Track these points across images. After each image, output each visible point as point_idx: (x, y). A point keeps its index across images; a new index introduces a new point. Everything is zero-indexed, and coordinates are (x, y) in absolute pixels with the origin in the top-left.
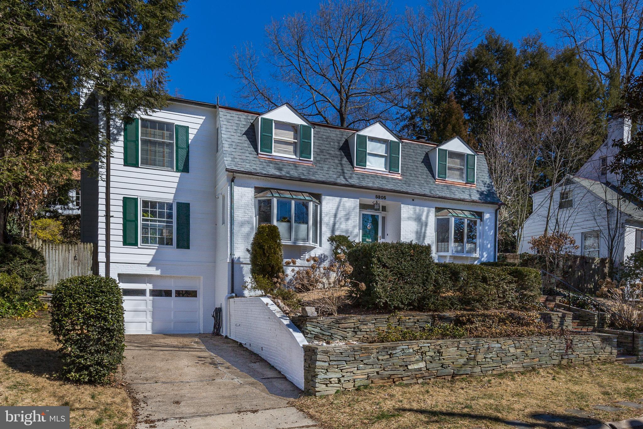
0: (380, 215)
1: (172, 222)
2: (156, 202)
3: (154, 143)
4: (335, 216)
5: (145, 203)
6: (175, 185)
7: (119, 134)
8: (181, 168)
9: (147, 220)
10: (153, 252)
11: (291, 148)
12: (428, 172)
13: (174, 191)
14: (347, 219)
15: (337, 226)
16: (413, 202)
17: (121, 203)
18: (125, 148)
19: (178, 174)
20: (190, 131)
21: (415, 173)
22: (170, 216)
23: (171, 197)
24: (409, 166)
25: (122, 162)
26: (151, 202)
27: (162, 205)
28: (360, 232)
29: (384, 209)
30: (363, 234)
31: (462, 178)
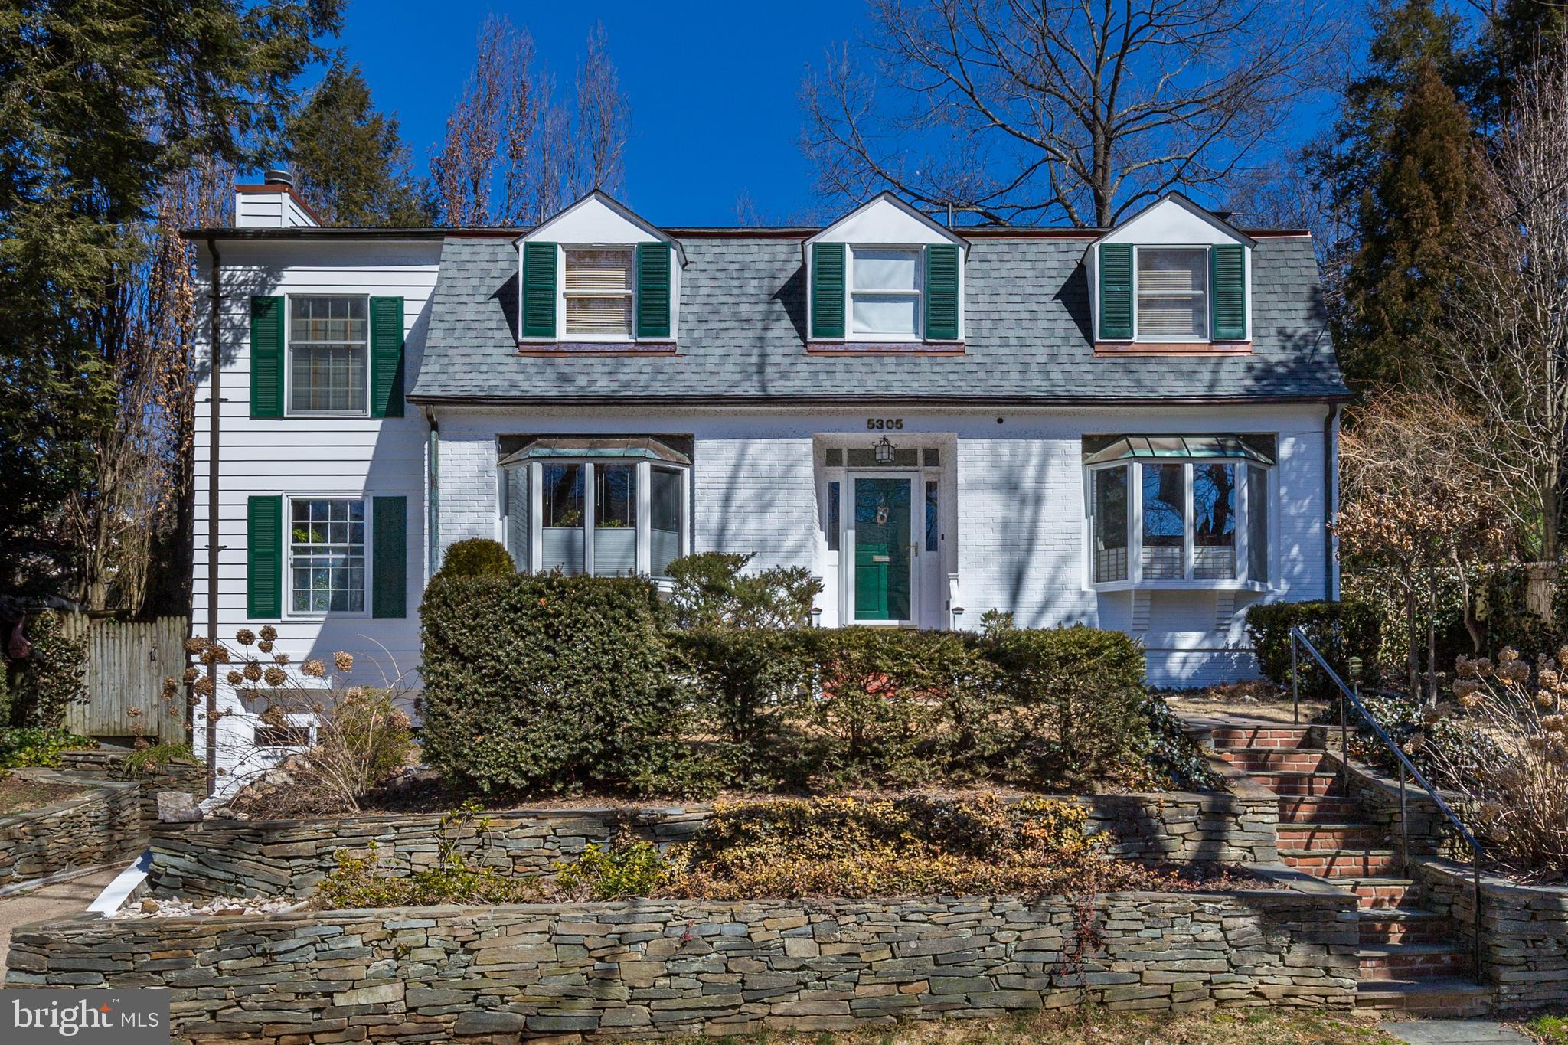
0: (917, 479)
1: (360, 551)
2: (325, 503)
3: (322, 353)
4: (727, 499)
5: (300, 508)
6: (369, 453)
7: (237, 343)
8: (383, 407)
9: (306, 550)
10: (315, 630)
11: (618, 314)
12: (1073, 324)
13: (365, 468)
14: (763, 510)
15: (732, 528)
16: (1000, 430)
17: (243, 513)
18: (254, 374)
19: (377, 424)
20: (408, 307)
21: (1022, 333)
22: (358, 535)
23: (360, 484)
24: (1005, 315)
25: (246, 409)
26: (315, 503)
27: (339, 507)
28: (849, 537)
29: (932, 457)
30: (860, 541)
31: (1199, 329)
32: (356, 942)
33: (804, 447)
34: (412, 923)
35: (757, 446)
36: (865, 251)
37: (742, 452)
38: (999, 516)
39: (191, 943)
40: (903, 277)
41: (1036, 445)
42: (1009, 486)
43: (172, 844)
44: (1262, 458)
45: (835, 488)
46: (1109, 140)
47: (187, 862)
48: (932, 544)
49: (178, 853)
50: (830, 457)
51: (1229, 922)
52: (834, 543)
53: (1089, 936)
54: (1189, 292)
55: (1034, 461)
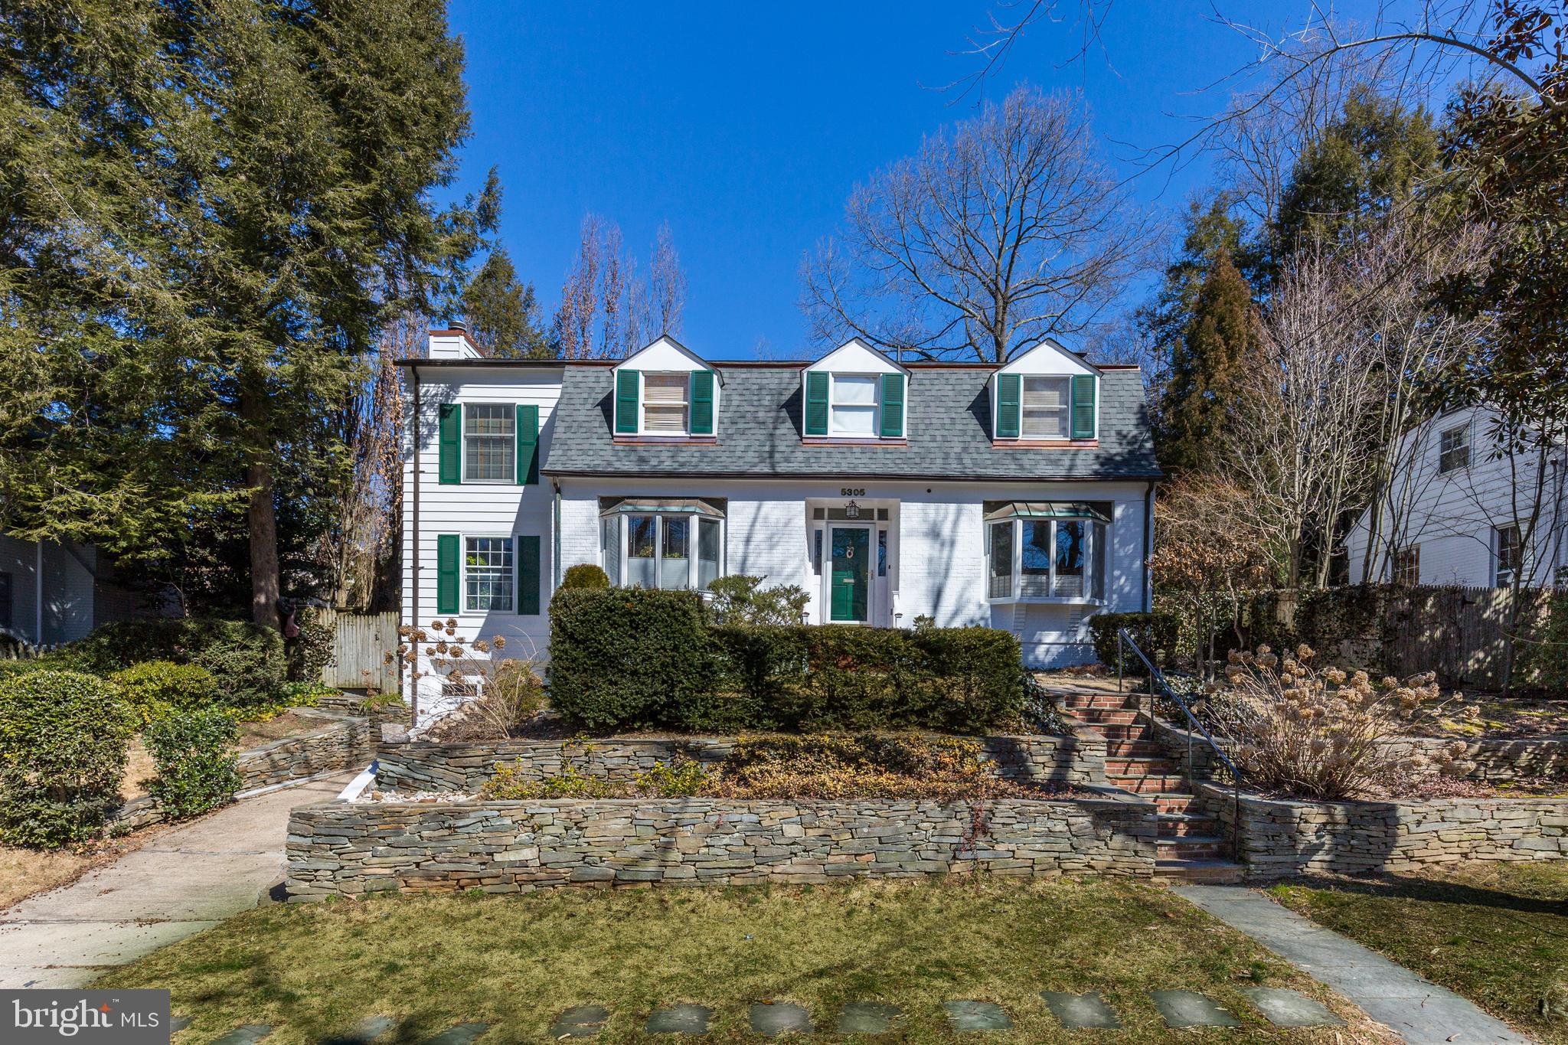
0: (874, 528)
1: (510, 571)
2: (487, 540)
3: (485, 441)
4: (748, 541)
5: (471, 543)
6: (515, 508)
7: (430, 435)
8: (525, 478)
9: (475, 570)
10: (481, 622)
11: (679, 418)
12: (979, 427)
13: (513, 517)
14: (772, 547)
15: (751, 559)
16: (928, 496)
17: (435, 545)
18: (442, 454)
19: (521, 489)
20: (541, 412)
21: (945, 433)
22: (508, 560)
23: (510, 527)
24: (934, 421)
25: (436, 478)
26: (481, 540)
27: (496, 542)
28: (828, 566)
29: (883, 514)
30: (835, 569)
31: (1063, 431)
32: (508, 821)
33: (799, 506)
34: (543, 810)
35: (768, 506)
36: (842, 377)
37: (759, 508)
38: (926, 555)
39: (403, 820)
40: (866, 394)
41: (953, 507)
42: (934, 533)
43: (391, 757)
44: (1103, 517)
45: (819, 534)
46: (1006, 303)
47: (400, 769)
48: (882, 572)
49: (395, 763)
50: (817, 513)
51: (1072, 820)
52: (818, 570)
53: (980, 827)
54: (1057, 406)
55: (951, 517)
